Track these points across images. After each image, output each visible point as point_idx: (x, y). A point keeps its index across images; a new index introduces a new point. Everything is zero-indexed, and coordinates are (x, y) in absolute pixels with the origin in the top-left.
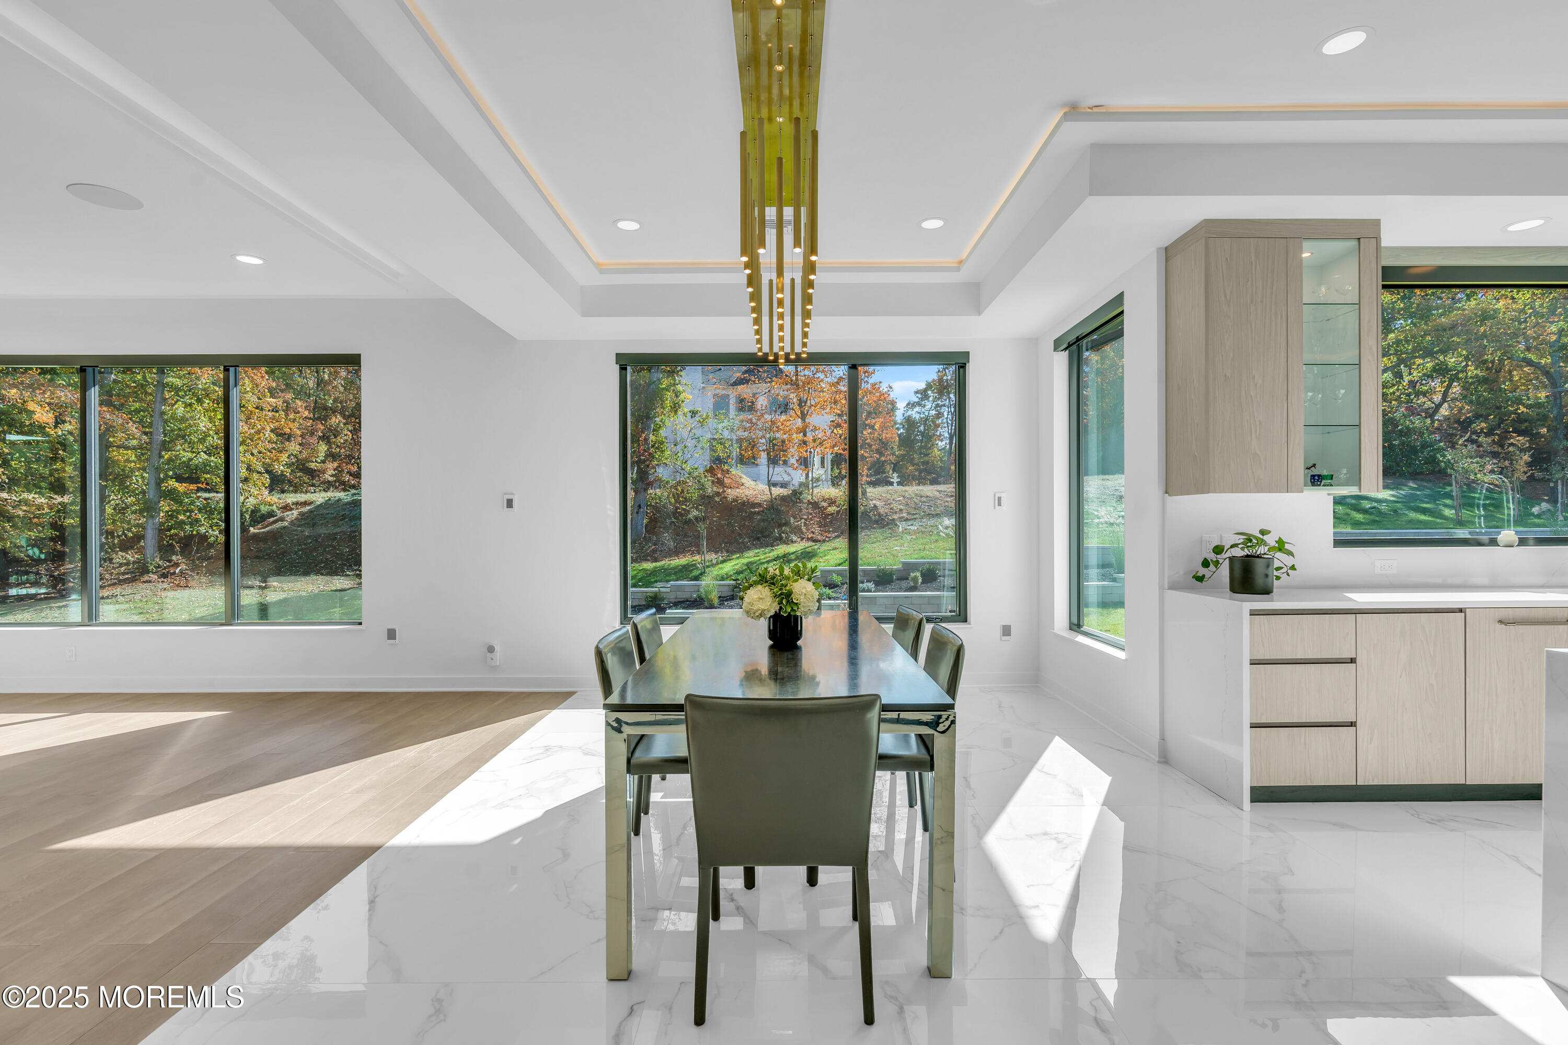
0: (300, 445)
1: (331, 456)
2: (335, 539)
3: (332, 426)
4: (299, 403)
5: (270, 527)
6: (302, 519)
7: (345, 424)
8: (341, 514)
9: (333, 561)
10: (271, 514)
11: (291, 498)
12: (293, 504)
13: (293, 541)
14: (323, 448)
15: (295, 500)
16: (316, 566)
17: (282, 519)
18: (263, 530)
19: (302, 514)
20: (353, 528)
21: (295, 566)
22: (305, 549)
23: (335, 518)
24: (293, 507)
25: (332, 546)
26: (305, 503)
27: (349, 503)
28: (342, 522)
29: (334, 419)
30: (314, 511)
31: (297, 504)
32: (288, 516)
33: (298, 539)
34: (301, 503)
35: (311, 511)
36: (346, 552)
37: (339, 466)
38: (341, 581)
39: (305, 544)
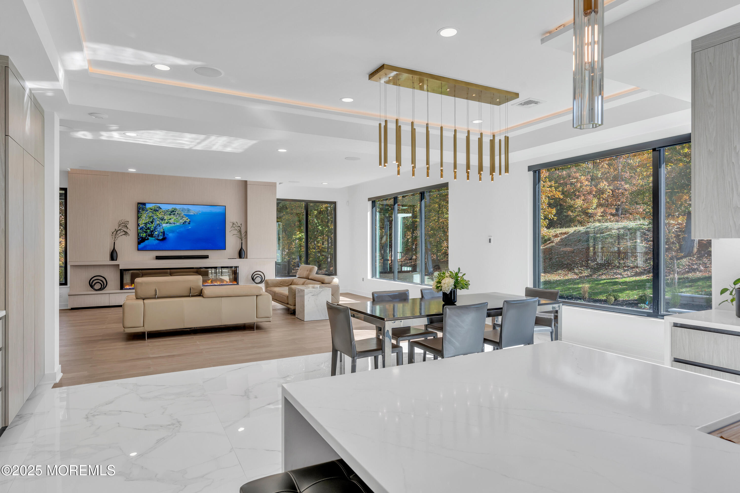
0: (583, 200)
1: (600, 205)
2: (574, 252)
3: (601, 188)
4: (583, 177)
5: (547, 246)
6: (561, 241)
7: (608, 186)
8: (578, 239)
9: (570, 264)
10: (549, 239)
11: (559, 231)
12: (560, 234)
13: (555, 253)
14: (595, 201)
15: (560, 232)
16: (562, 266)
17: (552, 242)
18: (544, 247)
19: (562, 239)
20: (583, 246)
21: (554, 266)
22: (560, 257)
23: (576, 241)
24: (559, 235)
25: (571, 256)
26: (565, 233)
27: (583, 233)
28: (578, 243)
29: (601, 184)
30: (567, 238)
31: (561, 234)
32: (555, 240)
33: (558, 252)
34: (563, 233)
35: (566, 238)
36: (577, 260)
37: (605, 211)
38: (572, 275)
39: (560, 255)
